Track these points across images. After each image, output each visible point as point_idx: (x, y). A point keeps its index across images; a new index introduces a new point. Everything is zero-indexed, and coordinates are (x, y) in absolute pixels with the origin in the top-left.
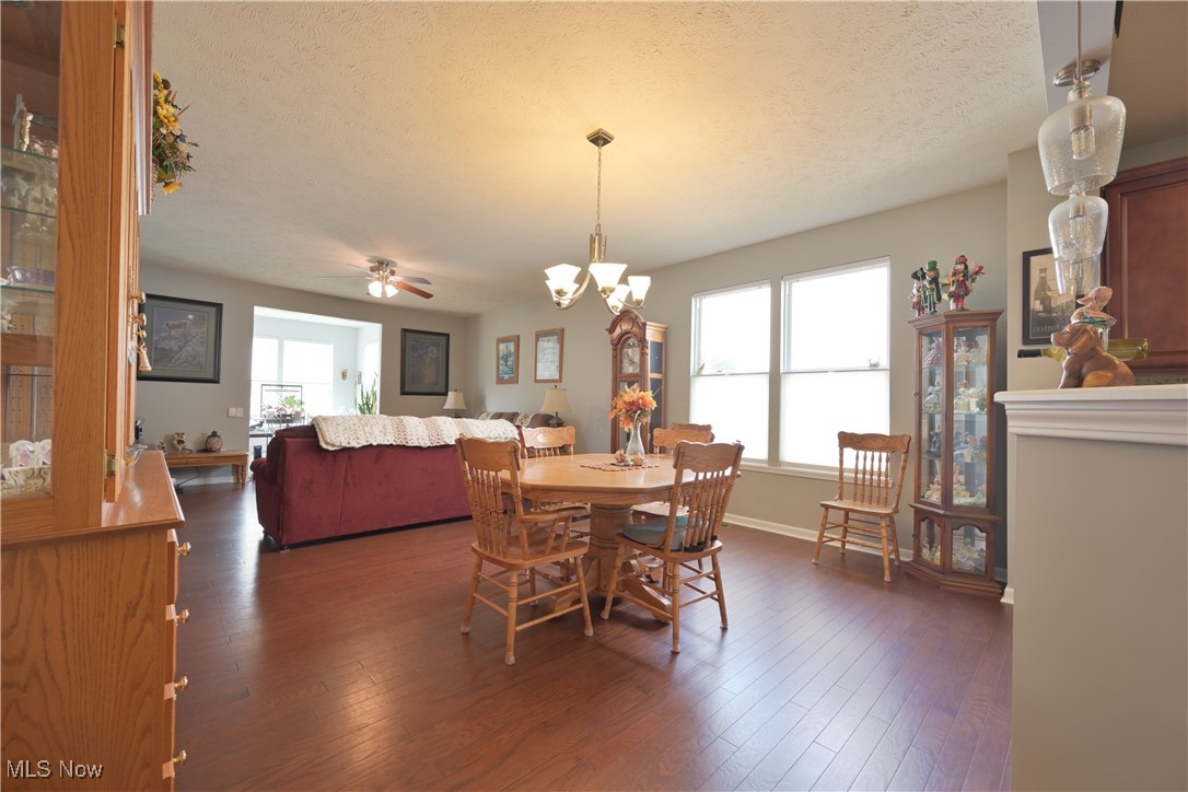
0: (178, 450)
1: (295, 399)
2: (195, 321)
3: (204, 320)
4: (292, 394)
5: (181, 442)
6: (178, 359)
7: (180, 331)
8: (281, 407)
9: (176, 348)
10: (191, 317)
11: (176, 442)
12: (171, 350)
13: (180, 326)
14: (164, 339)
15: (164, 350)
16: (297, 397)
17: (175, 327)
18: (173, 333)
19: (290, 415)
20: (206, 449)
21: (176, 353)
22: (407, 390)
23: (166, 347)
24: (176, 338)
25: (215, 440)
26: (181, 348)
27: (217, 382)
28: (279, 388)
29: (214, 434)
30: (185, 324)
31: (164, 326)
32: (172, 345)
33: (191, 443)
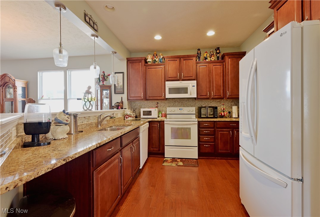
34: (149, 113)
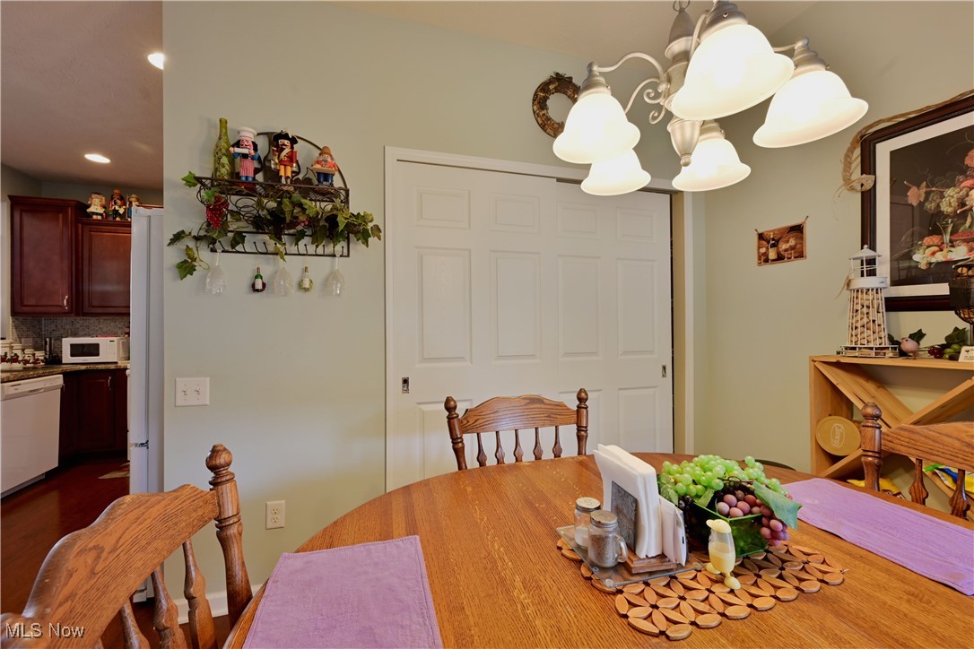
34: (93, 350)
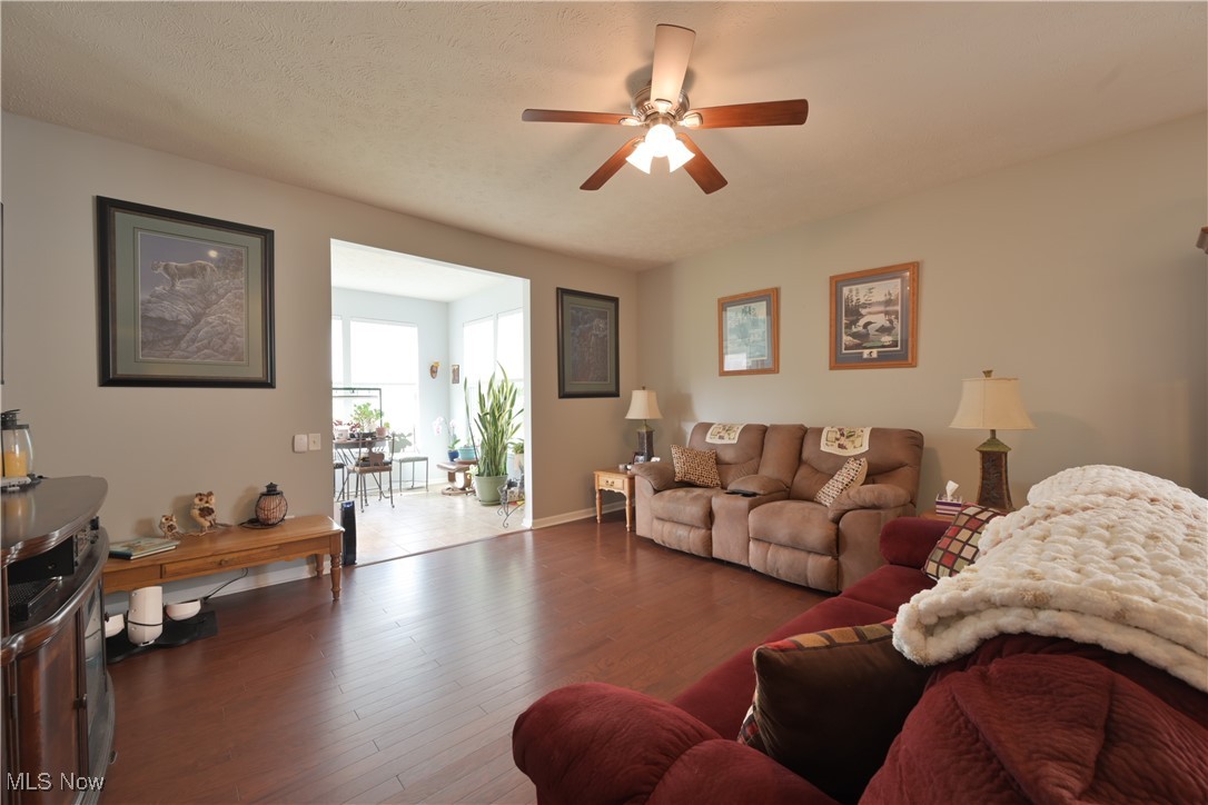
0: (201, 528)
1: (370, 408)
2: (222, 264)
3: (240, 262)
4: (365, 401)
5: (207, 512)
6: (193, 341)
7: (194, 283)
8: (355, 422)
9: (186, 318)
10: (213, 254)
11: (196, 512)
12: (176, 322)
13: (192, 273)
14: (160, 297)
15: (162, 321)
16: (374, 405)
17: (183, 274)
18: (179, 286)
19: (370, 435)
20: (257, 522)
21: (188, 327)
22: (568, 389)
23: (167, 316)
24: (185, 297)
25: (273, 502)
26: (197, 318)
27: (271, 385)
28: (348, 393)
29: (272, 491)
30: (203, 268)
31: (160, 270)
32: (180, 311)
33: (225, 513)
